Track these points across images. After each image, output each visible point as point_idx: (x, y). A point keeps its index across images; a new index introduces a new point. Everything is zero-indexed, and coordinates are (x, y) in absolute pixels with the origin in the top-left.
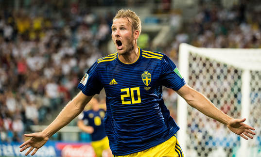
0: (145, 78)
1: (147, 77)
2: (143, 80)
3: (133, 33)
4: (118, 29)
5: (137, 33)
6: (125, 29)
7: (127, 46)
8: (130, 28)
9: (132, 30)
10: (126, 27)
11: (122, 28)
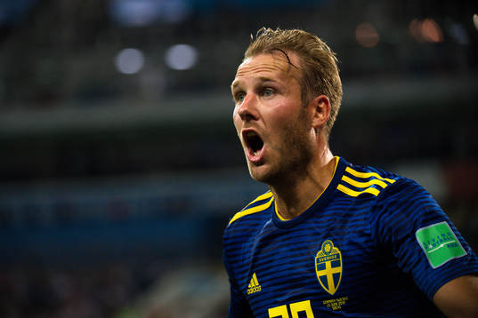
0: (322, 267)
1: (328, 264)
2: (319, 274)
3: (306, 104)
4: (250, 92)
5: (322, 105)
6: (276, 91)
7: (281, 151)
8: (296, 88)
9: (303, 95)
10: (278, 83)
11: (263, 89)
